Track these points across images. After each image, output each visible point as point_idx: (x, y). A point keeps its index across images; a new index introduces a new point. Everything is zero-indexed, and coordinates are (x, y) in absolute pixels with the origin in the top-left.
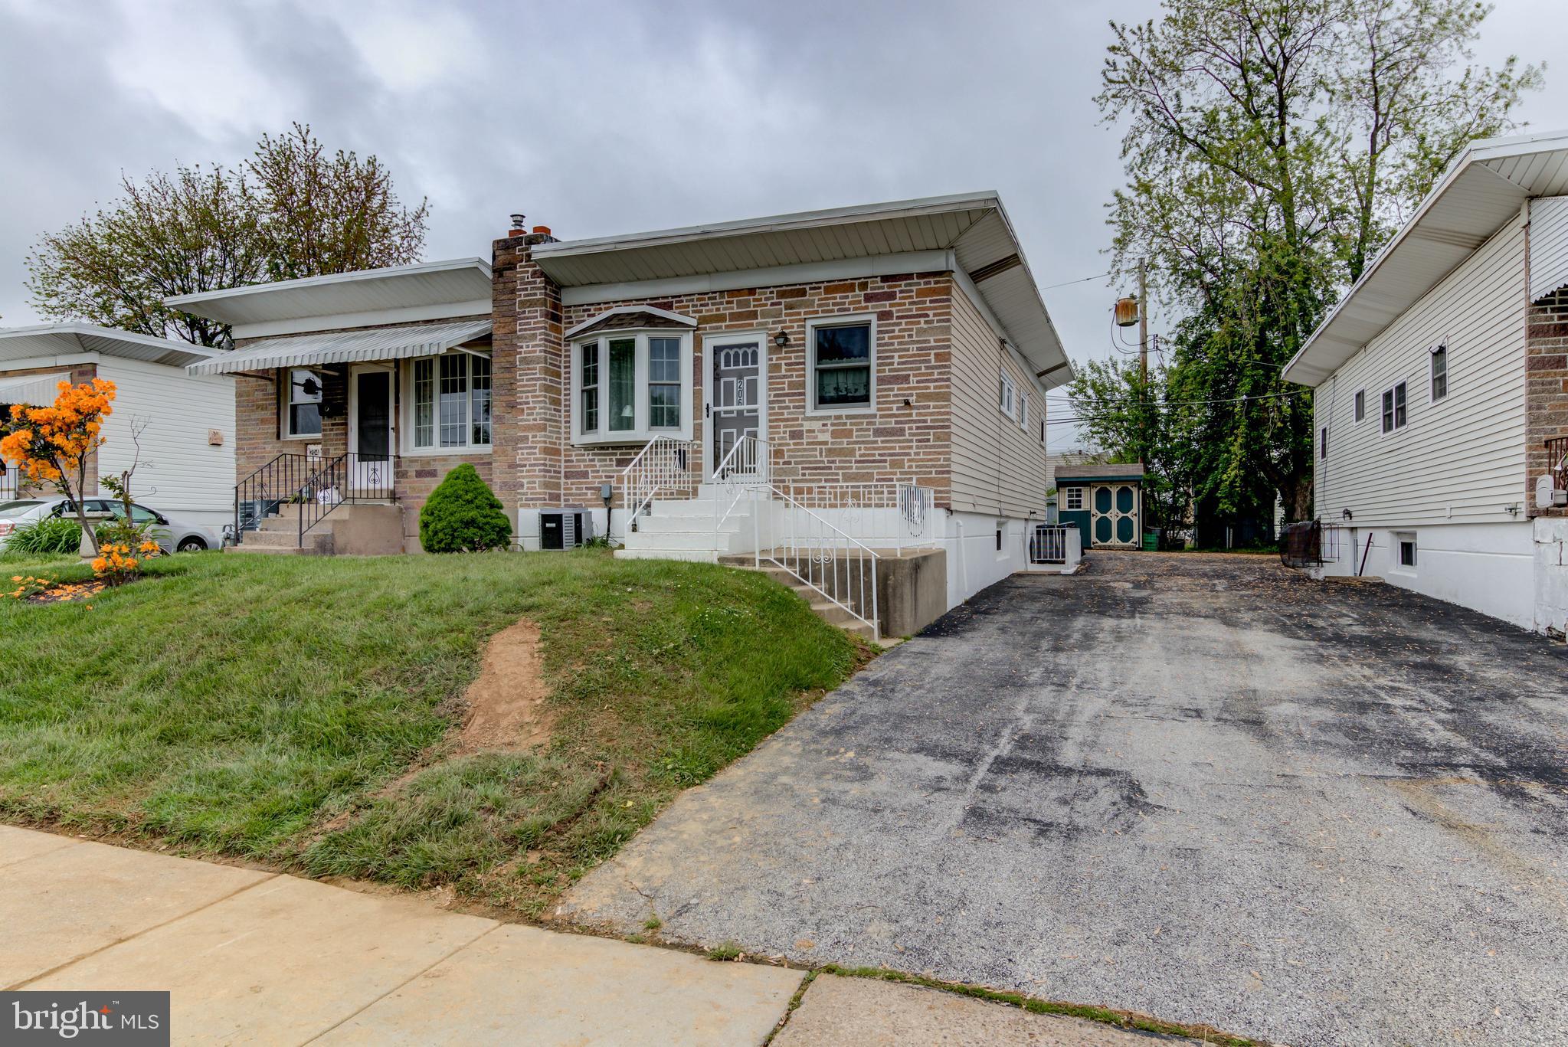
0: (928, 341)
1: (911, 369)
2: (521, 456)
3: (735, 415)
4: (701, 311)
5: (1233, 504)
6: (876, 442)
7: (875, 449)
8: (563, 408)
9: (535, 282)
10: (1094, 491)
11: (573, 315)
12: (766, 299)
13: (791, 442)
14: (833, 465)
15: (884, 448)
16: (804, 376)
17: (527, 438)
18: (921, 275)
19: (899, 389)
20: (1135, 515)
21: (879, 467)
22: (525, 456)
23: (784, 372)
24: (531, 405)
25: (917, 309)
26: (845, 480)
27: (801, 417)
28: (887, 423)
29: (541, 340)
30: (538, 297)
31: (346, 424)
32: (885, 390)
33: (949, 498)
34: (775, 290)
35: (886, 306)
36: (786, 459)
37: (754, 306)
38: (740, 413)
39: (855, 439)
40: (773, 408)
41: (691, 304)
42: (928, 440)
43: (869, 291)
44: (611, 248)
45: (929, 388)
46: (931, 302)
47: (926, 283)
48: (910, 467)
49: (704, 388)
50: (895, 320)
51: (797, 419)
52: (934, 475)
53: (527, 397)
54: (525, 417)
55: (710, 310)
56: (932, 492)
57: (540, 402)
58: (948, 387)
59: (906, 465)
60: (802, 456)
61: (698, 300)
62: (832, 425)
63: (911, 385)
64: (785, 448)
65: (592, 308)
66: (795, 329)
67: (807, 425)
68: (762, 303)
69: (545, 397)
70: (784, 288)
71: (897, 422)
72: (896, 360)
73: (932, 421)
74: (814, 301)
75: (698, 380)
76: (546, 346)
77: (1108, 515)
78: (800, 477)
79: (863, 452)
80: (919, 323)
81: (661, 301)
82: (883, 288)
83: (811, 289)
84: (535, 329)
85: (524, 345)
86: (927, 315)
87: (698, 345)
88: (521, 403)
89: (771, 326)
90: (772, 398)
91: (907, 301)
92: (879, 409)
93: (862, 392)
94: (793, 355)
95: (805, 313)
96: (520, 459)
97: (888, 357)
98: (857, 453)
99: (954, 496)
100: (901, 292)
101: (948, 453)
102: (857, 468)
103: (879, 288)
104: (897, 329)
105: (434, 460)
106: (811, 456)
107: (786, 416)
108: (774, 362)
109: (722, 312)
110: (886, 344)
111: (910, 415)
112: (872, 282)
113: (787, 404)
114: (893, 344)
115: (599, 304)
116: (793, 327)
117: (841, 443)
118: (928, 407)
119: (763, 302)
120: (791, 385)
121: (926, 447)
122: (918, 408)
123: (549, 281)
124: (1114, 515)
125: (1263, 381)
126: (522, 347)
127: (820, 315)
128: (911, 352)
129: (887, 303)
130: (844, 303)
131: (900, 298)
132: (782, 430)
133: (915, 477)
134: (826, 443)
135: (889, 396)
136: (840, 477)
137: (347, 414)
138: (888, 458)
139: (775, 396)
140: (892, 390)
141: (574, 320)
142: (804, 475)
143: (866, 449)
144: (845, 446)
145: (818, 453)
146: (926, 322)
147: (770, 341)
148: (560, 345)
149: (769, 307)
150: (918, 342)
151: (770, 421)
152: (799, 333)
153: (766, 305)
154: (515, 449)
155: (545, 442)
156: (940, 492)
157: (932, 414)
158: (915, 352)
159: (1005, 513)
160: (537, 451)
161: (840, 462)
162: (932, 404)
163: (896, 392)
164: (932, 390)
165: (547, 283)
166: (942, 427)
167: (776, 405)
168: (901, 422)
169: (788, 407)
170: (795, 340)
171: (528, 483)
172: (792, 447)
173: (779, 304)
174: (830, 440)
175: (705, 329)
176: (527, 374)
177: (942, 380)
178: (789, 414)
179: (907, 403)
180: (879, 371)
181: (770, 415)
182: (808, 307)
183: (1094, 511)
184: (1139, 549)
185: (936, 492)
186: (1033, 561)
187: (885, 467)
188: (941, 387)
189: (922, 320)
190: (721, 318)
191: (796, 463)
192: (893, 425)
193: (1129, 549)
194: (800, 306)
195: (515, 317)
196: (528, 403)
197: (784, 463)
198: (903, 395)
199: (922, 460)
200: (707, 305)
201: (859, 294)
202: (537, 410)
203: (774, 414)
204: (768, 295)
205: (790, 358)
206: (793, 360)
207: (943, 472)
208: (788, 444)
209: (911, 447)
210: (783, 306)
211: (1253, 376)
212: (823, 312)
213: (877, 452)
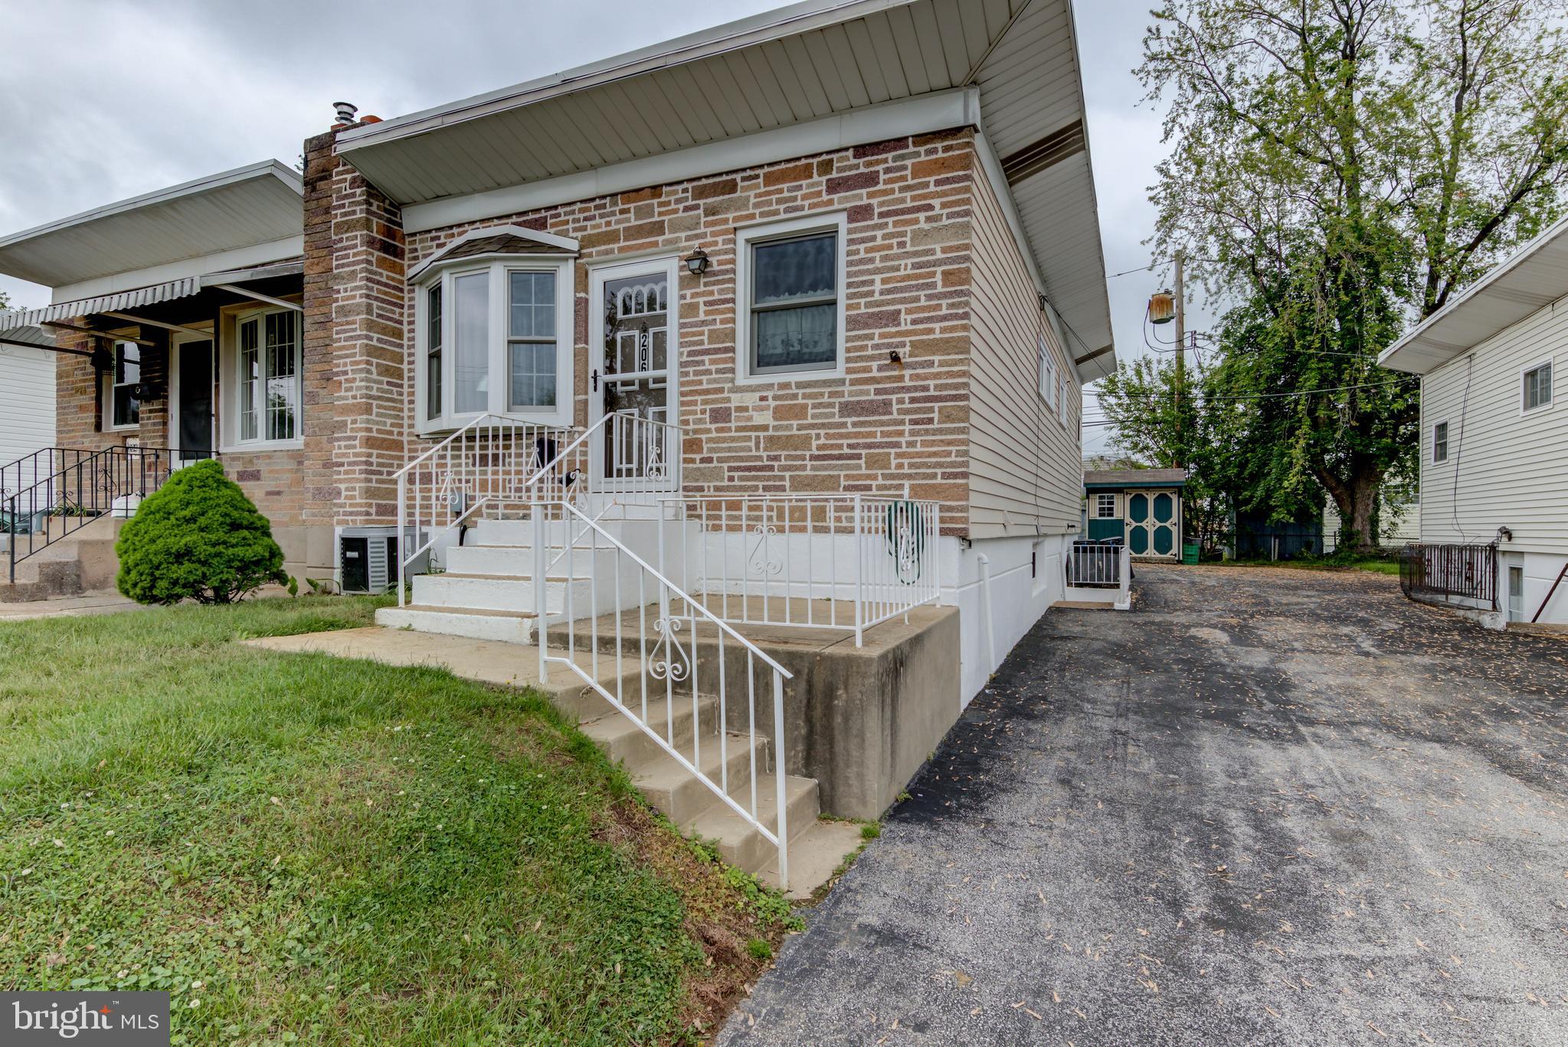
0: (932, 252)
1: (903, 301)
2: (338, 449)
3: (636, 387)
4: (585, 228)
5: (1289, 512)
6: (844, 425)
7: (842, 436)
8: (406, 383)
9: (353, 195)
10: (1128, 498)
11: (418, 246)
12: (678, 201)
13: (713, 426)
14: (776, 464)
15: (857, 435)
16: (733, 321)
17: (345, 423)
18: (922, 138)
19: (882, 336)
20: (1174, 524)
21: (848, 467)
22: (343, 451)
23: (702, 317)
24: (350, 376)
25: (913, 198)
26: (794, 488)
27: (727, 386)
28: (862, 393)
29: (362, 279)
30: (358, 215)
31: (165, 410)
32: (859, 338)
33: (966, 520)
34: (690, 186)
35: (861, 196)
36: (705, 455)
37: (660, 214)
38: (644, 383)
39: (810, 421)
40: (687, 374)
41: (570, 218)
42: (931, 421)
43: (834, 175)
44: (436, 123)
45: (931, 331)
46: (938, 183)
47: (929, 152)
48: (900, 466)
49: (590, 347)
50: (876, 220)
51: (721, 390)
52: (939, 480)
53: (345, 365)
54: (343, 394)
55: (598, 226)
56: (936, 509)
57: (361, 370)
58: (965, 328)
59: (894, 463)
60: (730, 449)
61: (581, 211)
62: (775, 398)
63: (903, 328)
64: (703, 437)
65: (442, 234)
66: (720, 246)
67: (736, 400)
68: (672, 208)
69: (368, 363)
70: (704, 181)
71: (878, 392)
72: (878, 286)
73: (936, 387)
74: (748, 198)
75: (581, 333)
76: (368, 288)
77: (1143, 524)
78: (726, 483)
79: (822, 441)
80: (917, 221)
81: (531, 216)
82: (857, 166)
83: (744, 179)
84: (354, 263)
85: (341, 287)
86: (930, 207)
87: (582, 280)
88: (337, 374)
89: (684, 244)
90: (685, 359)
91: (896, 186)
92: (849, 371)
93: (823, 347)
94: (715, 288)
95: (735, 219)
96: (338, 456)
97: (864, 283)
98: (814, 444)
99: (974, 515)
100: (887, 171)
101: (966, 442)
102: (813, 468)
103: (851, 167)
104: (879, 233)
105: (258, 457)
106: (743, 449)
107: (705, 386)
108: (688, 300)
109: (614, 227)
110: (861, 262)
111: (901, 378)
112: (839, 160)
113: (707, 366)
114: (872, 260)
115: (451, 227)
116: (716, 243)
117: (789, 427)
118: (931, 364)
119: (673, 206)
120: (714, 336)
121: (927, 432)
122: (912, 366)
123: (373, 192)
124: (1151, 524)
125: (1333, 375)
126: (338, 292)
127: (758, 220)
128: (902, 273)
129: (864, 191)
130: (795, 199)
131: (886, 182)
132: (699, 408)
133: (907, 483)
134: (765, 428)
135: (864, 348)
136: (787, 484)
137: (166, 397)
138: (864, 452)
139: (690, 354)
140: (871, 337)
141: (420, 253)
142: (731, 479)
143: (828, 436)
144: (795, 432)
145: (752, 444)
146: (928, 219)
147: (682, 268)
148: (402, 290)
149: (681, 214)
150: (915, 254)
151: (683, 394)
152: (726, 252)
153: (676, 211)
154: (331, 440)
155: (369, 430)
156: (950, 509)
157: (937, 376)
158: (909, 272)
159: (1043, 531)
160: (357, 442)
161: (787, 457)
162: (936, 358)
163: (877, 341)
164: (938, 335)
165: (369, 195)
166: (955, 398)
167: (691, 369)
168: (885, 391)
169: (708, 372)
170: (720, 263)
171: (347, 489)
172: (714, 435)
173: (696, 207)
174: (772, 423)
175: (590, 255)
176: (345, 331)
177: (956, 317)
178: (709, 382)
179: (895, 358)
180: (849, 307)
181: (682, 384)
182: (739, 209)
183: (1128, 519)
184: (1179, 562)
185: (942, 509)
186: (1069, 584)
187: (859, 467)
188: (953, 329)
189: (922, 216)
190: (611, 237)
191: (720, 460)
192: (872, 397)
193: (1168, 562)
194: (727, 210)
195: (330, 248)
196: (345, 373)
197: (702, 460)
198: (889, 345)
199: (919, 455)
200: (593, 218)
201: (820, 180)
202: (358, 383)
203: (689, 383)
204: (681, 195)
205: (712, 293)
206: (716, 297)
207: (955, 476)
208: (709, 431)
209: (901, 433)
210: (701, 211)
211: (1320, 369)
212: (762, 214)
213: (845, 442)
